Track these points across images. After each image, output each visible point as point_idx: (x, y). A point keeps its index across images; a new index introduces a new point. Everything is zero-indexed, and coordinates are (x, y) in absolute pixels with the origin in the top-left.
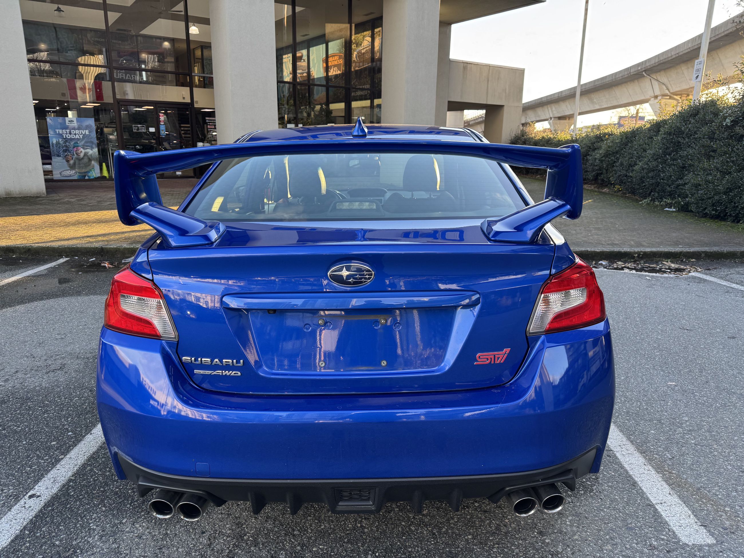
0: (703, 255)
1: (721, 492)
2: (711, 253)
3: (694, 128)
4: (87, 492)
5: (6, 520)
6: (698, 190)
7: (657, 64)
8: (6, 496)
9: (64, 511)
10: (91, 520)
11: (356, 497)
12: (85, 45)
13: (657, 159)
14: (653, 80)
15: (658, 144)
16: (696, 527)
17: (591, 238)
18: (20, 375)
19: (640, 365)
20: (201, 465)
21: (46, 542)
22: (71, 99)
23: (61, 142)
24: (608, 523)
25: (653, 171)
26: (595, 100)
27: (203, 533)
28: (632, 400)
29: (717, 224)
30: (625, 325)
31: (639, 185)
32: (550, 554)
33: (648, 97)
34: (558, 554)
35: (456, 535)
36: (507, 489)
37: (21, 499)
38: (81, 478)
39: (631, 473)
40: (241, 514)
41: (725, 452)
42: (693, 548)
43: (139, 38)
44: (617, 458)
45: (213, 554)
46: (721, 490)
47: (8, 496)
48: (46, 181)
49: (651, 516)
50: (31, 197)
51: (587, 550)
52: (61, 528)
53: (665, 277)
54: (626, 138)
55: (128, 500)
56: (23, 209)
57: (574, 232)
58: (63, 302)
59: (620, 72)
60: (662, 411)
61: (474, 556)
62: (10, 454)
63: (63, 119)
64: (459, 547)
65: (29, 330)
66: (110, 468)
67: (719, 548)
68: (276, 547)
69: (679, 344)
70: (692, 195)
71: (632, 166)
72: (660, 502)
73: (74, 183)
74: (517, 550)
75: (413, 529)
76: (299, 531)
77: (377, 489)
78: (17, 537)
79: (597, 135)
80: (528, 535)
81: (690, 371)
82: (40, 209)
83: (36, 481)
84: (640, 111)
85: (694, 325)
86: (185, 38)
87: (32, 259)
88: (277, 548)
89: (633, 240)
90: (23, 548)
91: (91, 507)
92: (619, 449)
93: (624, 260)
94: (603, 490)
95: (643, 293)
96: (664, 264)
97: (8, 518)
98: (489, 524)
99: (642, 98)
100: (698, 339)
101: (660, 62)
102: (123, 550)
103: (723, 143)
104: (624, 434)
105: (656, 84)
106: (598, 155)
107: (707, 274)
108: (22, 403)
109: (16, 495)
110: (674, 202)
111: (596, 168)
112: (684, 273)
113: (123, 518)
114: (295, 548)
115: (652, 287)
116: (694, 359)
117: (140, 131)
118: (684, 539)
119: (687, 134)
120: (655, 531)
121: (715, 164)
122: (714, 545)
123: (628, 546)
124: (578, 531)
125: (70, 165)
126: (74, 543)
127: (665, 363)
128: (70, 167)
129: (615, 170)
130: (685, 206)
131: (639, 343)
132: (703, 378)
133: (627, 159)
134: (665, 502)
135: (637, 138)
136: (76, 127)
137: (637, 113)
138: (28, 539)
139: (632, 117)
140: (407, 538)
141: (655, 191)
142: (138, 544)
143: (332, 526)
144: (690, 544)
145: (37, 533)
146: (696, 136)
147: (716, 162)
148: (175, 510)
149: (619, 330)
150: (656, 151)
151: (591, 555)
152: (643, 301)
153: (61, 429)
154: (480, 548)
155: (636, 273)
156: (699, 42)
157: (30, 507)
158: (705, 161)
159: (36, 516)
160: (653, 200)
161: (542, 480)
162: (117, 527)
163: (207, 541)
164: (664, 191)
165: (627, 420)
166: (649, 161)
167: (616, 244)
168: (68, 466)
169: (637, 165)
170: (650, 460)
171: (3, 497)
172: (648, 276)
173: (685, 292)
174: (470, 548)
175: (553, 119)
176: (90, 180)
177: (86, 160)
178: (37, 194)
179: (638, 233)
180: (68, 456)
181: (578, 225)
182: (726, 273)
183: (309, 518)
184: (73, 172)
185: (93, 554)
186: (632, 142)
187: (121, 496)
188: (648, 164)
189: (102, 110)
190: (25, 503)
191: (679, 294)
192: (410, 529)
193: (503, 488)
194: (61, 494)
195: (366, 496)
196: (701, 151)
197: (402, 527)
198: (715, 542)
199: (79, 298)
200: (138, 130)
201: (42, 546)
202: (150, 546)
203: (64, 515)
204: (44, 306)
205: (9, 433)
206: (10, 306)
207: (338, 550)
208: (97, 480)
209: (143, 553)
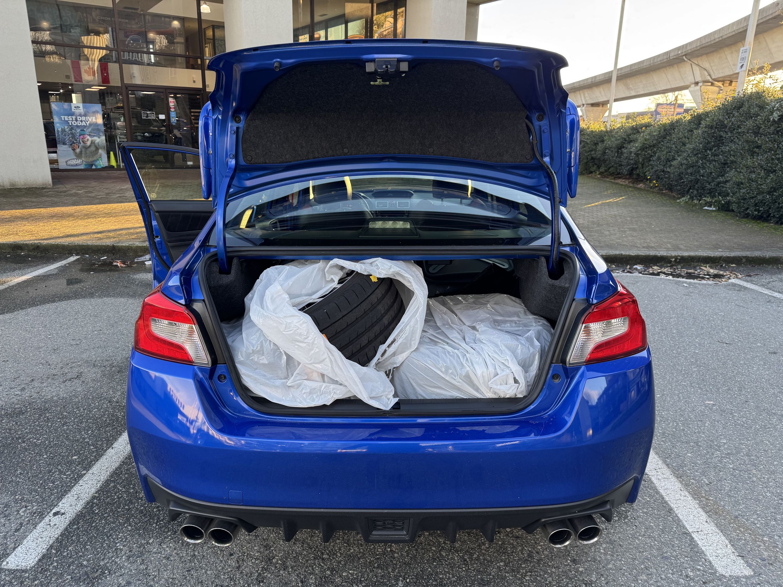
0: (744, 260)
1: (759, 521)
2: (753, 258)
3: (737, 122)
4: (112, 510)
5: (32, 538)
6: (740, 189)
7: (699, 48)
8: (31, 513)
9: (90, 530)
10: (118, 539)
11: (390, 526)
12: (89, 24)
13: (697, 154)
14: (694, 66)
15: (698, 138)
16: (733, 557)
17: (625, 239)
18: (36, 384)
19: (676, 382)
20: (234, 493)
21: (73, 562)
22: (76, 81)
23: (67, 130)
24: (643, 552)
25: (692, 167)
26: (631, 86)
27: (231, 555)
28: (668, 420)
29: (759, 225)
30: (661, 337)
31: (676, 181)
32: (584, 584)
33: (687, 83)
34: (592, 584)
35: (488, 562)
36: (543, 520)
37: (46, 516)
38: (104, 495)
39: (667, 499)
40: (269, 536)
41: (764, 478)
42: (729, 580)
43: (147, 17)
44: (652, 482)
45: (242, 577)
46: (760, 519)
47: (33, 513)
48: (52, 170)
49: (687, 545)
50: (36, 188)
51: (622, 580)
52: (87, 547)
53: (703, 284)
54: (665, 131)
55: (154, 520)
56: (29, 201)
57: (607, 233)
58: (76, 304)
59: (658, 56)
60: (699, 433)
61: (506, 584)
62: (31, 469)
63: (68, 105)
64: (490, 574)
65: (43, 335)
66: (134, 485)
67: (757, 580)
68: (305, 571)
69: (718, 359)
70: (734, 194)
71: (669, 161)
72: (696, 530)
73: (80, 173)
74: (550, 579)
75: (444, 554)
76: (328, 554)
77: (412, 520)
78: (44, 556)
79: (633, 126)
80: (561, 563)
81: (729, 389)
82: (46, 201)
83: (60, 498)
84: (679, 97)
85: (733, 338)
86: (197, 17)
87: (41, 256)
88: (307, 572)
89: (670, 243)
90: (51, 567)
91: (117, 526)
92: (654, 472)
93: (660, 264)
94: (638, 517)
95: (680, 302)
96: (702, 269)
97: (34, 536)
98: (522, 551)
99: (682, 84)
100: (738, 354)
101: (702, 46)
102: (151, 571)
103: (768, 138)
104: (660, 457)
105: (697, 70)
106: (634, 148)
107: (748, 281)
108: (40, 414)
109: (40, 512)
110: (714, 201)
111: (632, 162)
112: (723, 280)
113: (150, 537)
114: (325, 572)
115: (689, 295)
116: (734, 376)
117: (149, 118)
118: (721, 570)
119: (730, 128)
120: (691, 561)
121: (759, 161)
122: (751, 576)
123: (663, 576)
124: (612, 560)
125: (76, 153)
126: (102, 563)
127: (703, 380)
128: (76, 156)
129: (651, 165)
130: (726, 205)
131: (675, 357)
132: (743, 397)
133: (665, 153)
134: (701, 531)
135: (676, 130)
136: (83, 113)
137: (676, 99)
138: (55, 559)
139: (670, 104)
140: (437, 564)
141: (694, 189)
142: (166, 566)
143: (362, 550)
144: (726, 575)
145: (64, 552)
146: (740, 130)
147: (761, 159)
148: (206, 535)
149: (655, 342)
150: (697, 146)
151: (625, 585)
152: (680, 311)
153: (81, 442)
154: (512, 576)
155: (672, 279)
156: (745, 25)
157: (55, 525)
158: (749, 157)
159: (62, 535)
160: (692, 198)
161: (579, 512)
162: (144, 548)
163: (235, 564)
164: (703, 189)
165: (663, 441)
166: (688, 156)
167: (652, 247)
168: (91, 482)
169: (675, 159)
170: (687, 486)
171: (27, 514)
172: (686, 282)
173: (724, 301)
174: (502, 575)
175: (585, 106)
176: (97, 170)
177: (93, 148)
178: (43, 185)
179: (675, 235)
180: (90, 472)
181: (611, 225)
182: (767, 281)
183: (338, 541)
184: (79, 161)
185: (121, 575)
186: (670, 134)
187: (146, 514)
188: (687, 159)
189: (107, 93)
190: (50, 521)
191: (718, 304)
192: (441, 554)
193: (540, 520)
194: (86, 512)
195: (399, 526)
196: (744, 147)
197: (432, 553)
198: (752, 574)
199: (92, 300)
200: (147, 117)
201: (69, 566)
202: (178, 568)
203: (90, 534)
204: (57, 309)
205: (29, 446)
206: (22, 309)
207: (368, 576)
208: (121, 497)
209: (172, 576)
